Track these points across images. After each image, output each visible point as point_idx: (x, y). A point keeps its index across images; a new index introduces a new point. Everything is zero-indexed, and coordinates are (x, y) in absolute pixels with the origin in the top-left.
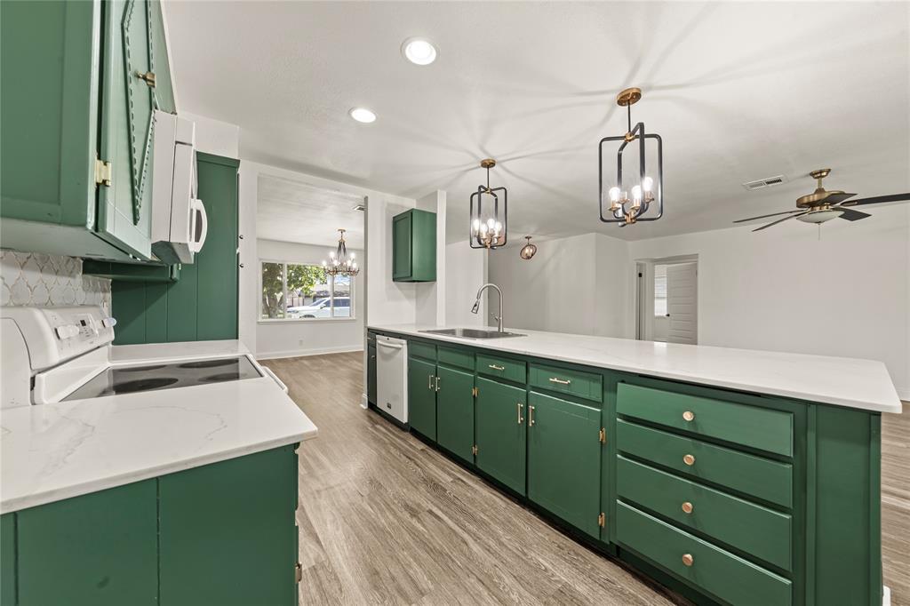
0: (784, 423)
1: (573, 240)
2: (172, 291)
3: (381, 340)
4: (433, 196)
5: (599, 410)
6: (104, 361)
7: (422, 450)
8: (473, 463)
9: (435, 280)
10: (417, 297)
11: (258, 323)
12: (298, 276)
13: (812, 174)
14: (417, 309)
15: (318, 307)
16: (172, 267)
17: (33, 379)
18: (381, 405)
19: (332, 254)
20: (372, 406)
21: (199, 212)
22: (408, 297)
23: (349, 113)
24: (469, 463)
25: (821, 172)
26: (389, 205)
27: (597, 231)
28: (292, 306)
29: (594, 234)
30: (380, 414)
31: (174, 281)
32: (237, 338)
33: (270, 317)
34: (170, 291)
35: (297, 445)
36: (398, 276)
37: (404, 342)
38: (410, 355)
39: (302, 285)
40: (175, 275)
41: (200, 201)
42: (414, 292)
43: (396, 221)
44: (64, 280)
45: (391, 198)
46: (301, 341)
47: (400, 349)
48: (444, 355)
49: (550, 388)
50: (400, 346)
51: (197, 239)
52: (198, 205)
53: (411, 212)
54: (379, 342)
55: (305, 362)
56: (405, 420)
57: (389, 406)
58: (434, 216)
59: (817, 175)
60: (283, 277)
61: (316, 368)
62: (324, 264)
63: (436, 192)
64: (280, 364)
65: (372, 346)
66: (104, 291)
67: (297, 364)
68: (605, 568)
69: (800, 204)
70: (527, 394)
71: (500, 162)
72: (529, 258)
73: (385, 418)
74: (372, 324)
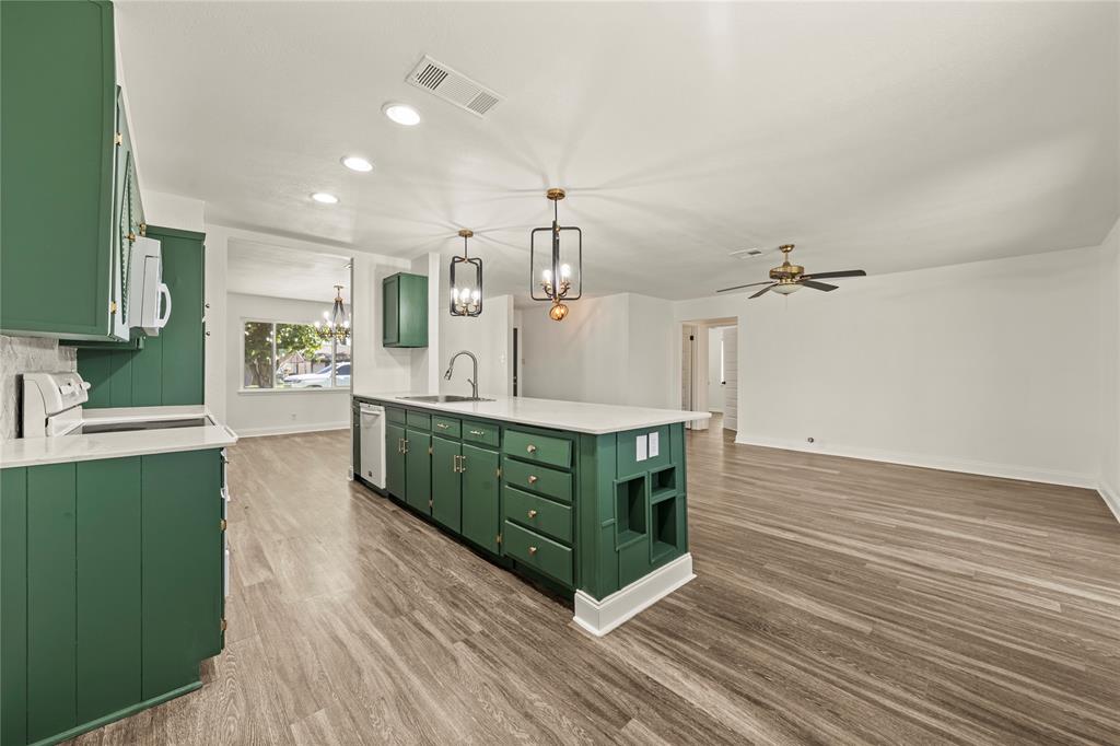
0: (565, 446)
1: (609, 299)
2: (136, 358)
3: (364, 408)
4: (423, 259)
5: (497, 453)
6: (79, 419)
7: (394, 511)
8: (429, 514)
9: (426, 346)
10: (412, 363)
11: (239, 393)
12: (295, 338)
13: (781, 248)
14: (412, 376)
15: (328, 375)
16: (138, 340)
17: (47, 420)
18: (364, 475)
19: (327, 314)
20: (358, 478)
21: (163, 294)
22: (402, 364)
23: (342, 160)
24: (426, 515)
25: (787, 247)
26: (378, 266)
27: (630, 291)
28: (297, 373)
29: (627, 294)
30: (365, 485)
31: (140, 350)
32: (203, 404)
33: (261, 387)
34: (135, 359)
35: (222, 449)
36: (387, 341)
37: (382, 408)
38: (387, 420)
39: (304, 347)
40: (141, 346)
41: (164, 285)
42: (408, 358)
43: (386, 284)
44: (49, 352)
45: (381, 259)
46: (294, 416)
47: (377, 415)
48: (413, 419)
49: (473, 439)
50: (378, 413)
51: (162, 317)
52: (164, 288)
53: (398, 276)
54: (362, 410)
55: (298, 439)
56: (382, 485)
57: (370, 475)
58: (425, 280)
59: (785, 249)
60: (273, 339)
61: (307, 445)
62: (317, 325)
63: (427, 255)
64: (266, 442)
65: (356, 414)
66: (72, 360)
67: (287, 441)
68: (498, 574)
69: (774, 275)
70: (462, 447)
71: (477, 233)
72: (560, 319)
73: (368, 487)
74: (358, 392)
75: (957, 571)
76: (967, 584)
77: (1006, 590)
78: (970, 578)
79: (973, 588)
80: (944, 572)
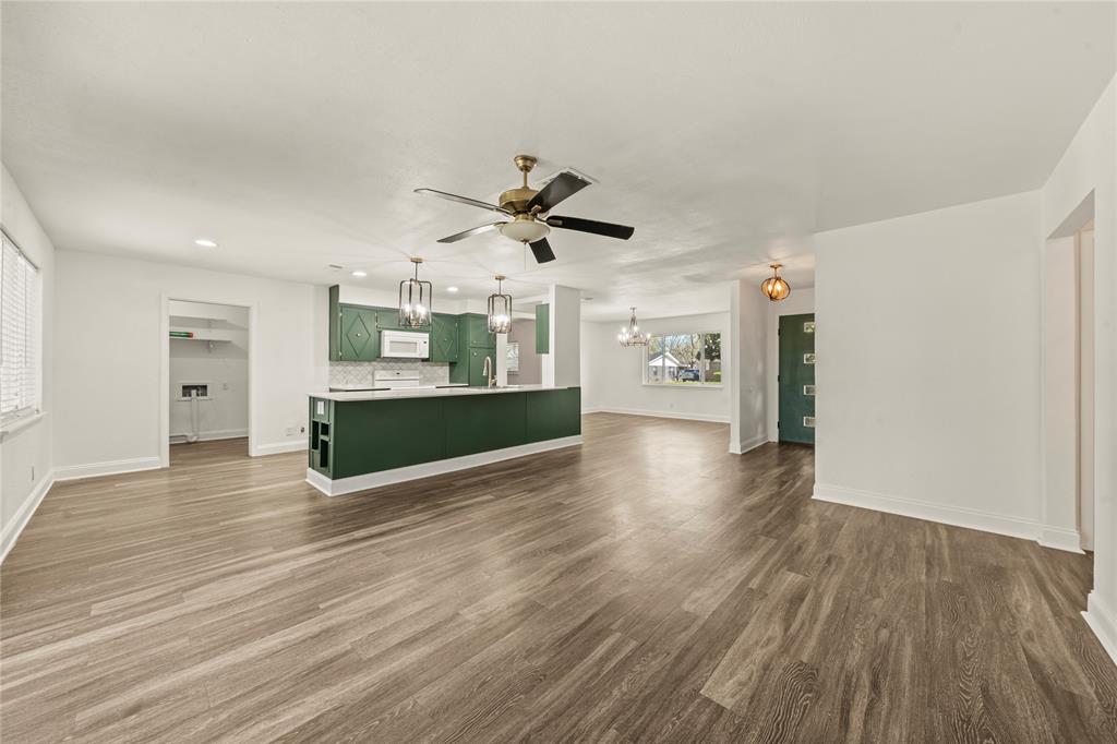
75: (200, 589)
76: (184, 582)
77: (148, 597)
78: (185, 590)
79: (178, 582)
80: (211, 580)
